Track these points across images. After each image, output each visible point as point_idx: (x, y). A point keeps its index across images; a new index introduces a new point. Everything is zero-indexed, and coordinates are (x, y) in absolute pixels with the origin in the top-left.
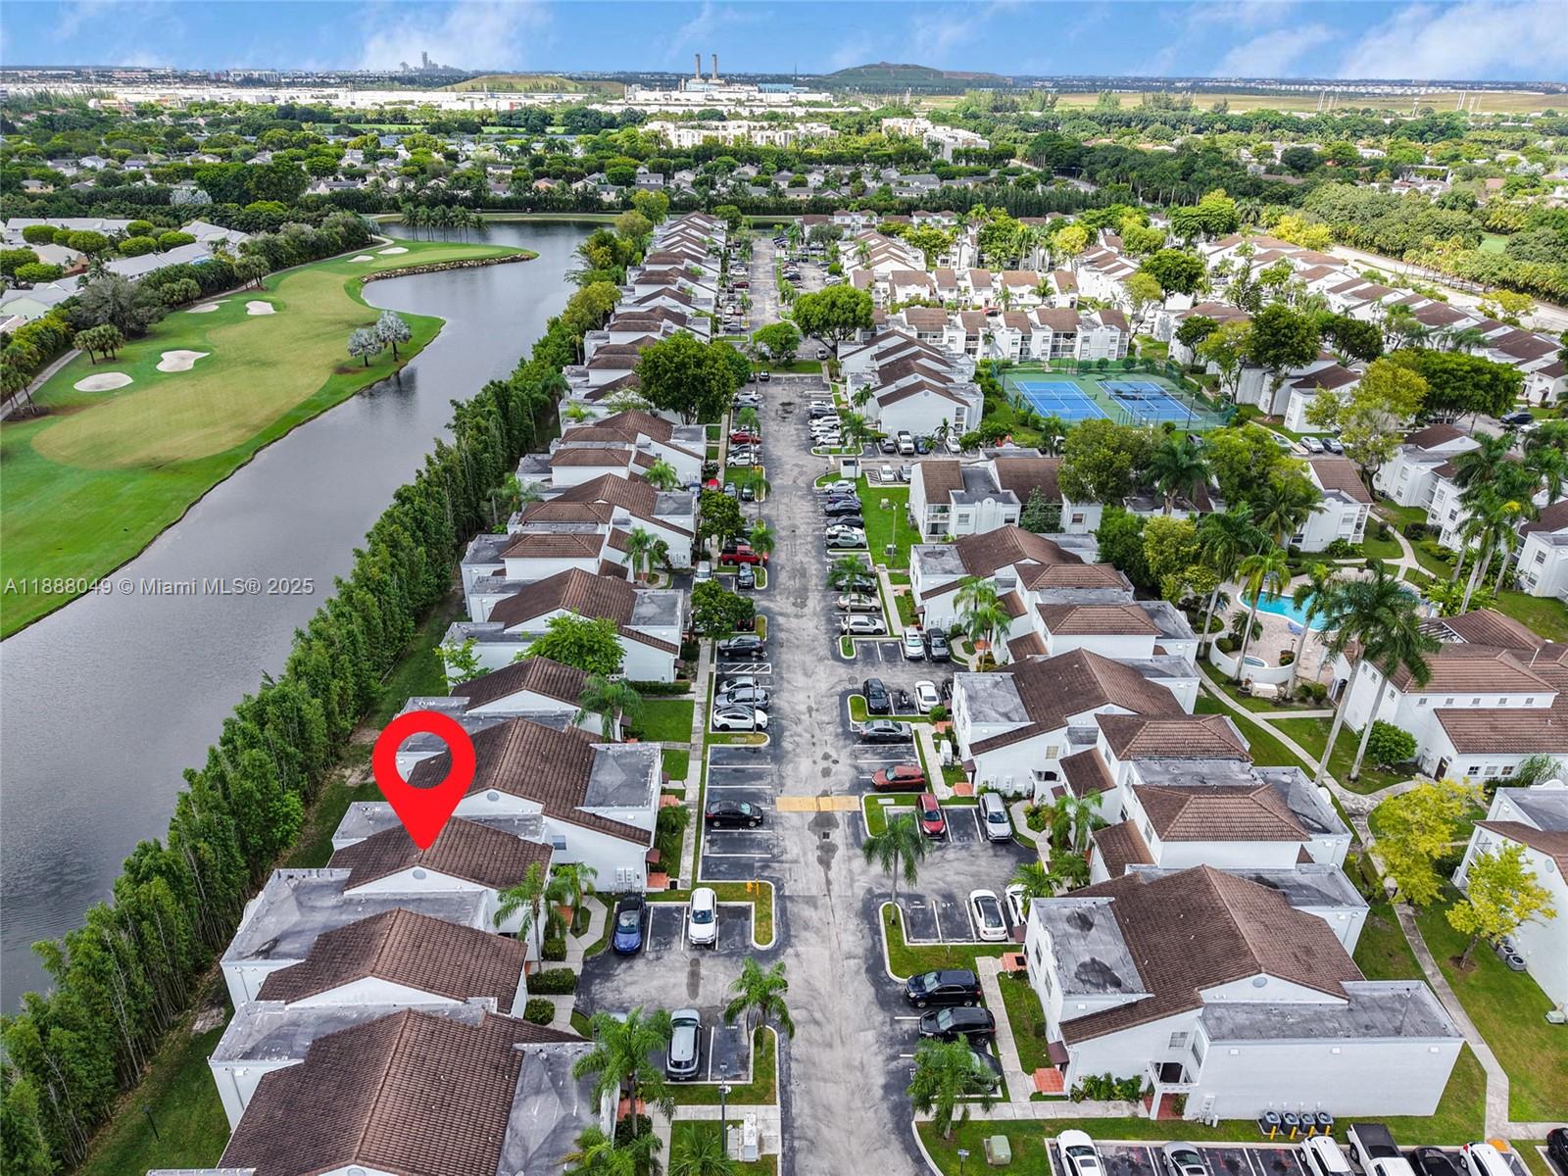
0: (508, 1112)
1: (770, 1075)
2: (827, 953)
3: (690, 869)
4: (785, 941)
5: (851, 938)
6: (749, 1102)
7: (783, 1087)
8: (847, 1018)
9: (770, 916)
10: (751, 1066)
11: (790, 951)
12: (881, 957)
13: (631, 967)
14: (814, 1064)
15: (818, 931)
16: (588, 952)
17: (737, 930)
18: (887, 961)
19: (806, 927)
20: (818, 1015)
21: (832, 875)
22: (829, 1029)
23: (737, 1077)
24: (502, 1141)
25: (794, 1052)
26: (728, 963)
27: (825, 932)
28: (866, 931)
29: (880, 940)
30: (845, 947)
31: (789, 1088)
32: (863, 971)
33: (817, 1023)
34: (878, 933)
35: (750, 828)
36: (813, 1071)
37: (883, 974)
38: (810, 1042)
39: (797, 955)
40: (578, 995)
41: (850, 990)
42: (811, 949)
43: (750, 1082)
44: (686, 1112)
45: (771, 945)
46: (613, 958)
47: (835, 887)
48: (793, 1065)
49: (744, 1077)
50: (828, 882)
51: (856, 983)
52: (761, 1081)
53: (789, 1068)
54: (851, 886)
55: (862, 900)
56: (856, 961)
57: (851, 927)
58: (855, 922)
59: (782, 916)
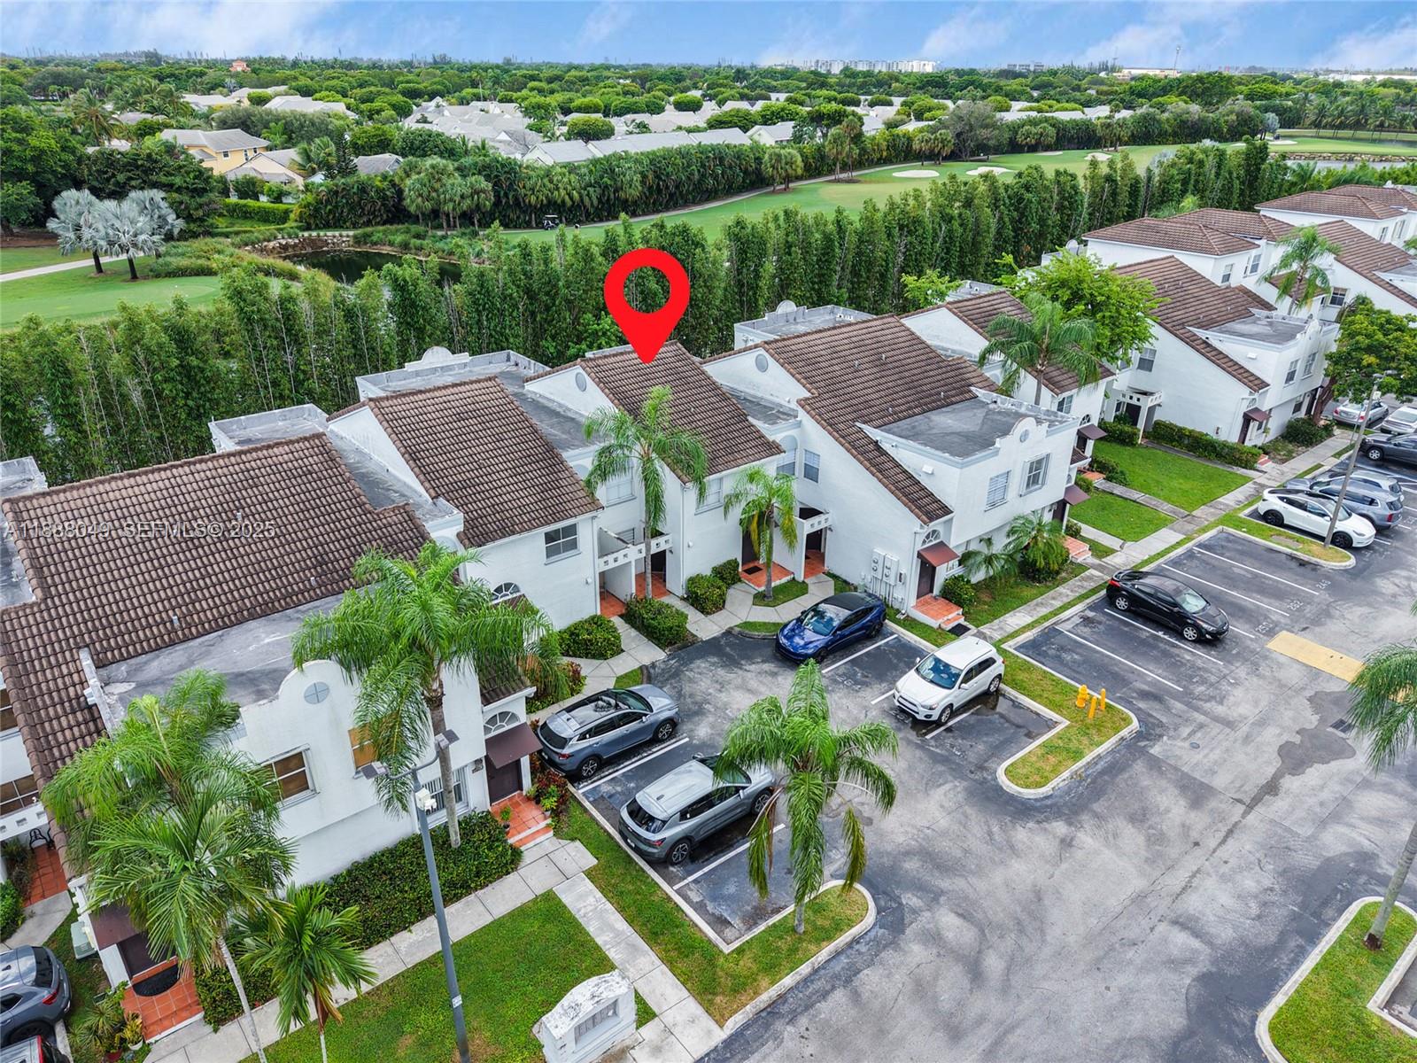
0: (253, 617)
1: (772, 969)
2: (1137, 884)
3: (1010, 630)
4: (1069, 807)
5: (1225, 899)
6: (685, 979)
7: (772, 1011)
8: (1052, 1021)
9: (1078, 755)
10: (762, 927)
11: (1060, 828)
12: (1271, 983)
13: (774, 675)
14: (881, 1032)
15: (1157, 839)
16: (747, 624)
17: (994, 739)
18: (1279, 1000)
19: (1139, 818)
20: (993, 964)
21: (1290, 783)
22: (986, 1003)
23: (720, 923)
24: (186, 639)
25: (870, 979)
26: (921, 767)
27: (1173, 852)
28: (1280, 913)
29: (1301, 953)
30: (1192, 903)
31: (778, 1025)
32: (1193, 971)
33: (976, 973)
34: (1313, 938)
35: (1181, 636)
36: (862, 1042)
37: (1243, 1015)
38: (921, 990)
39: (1067, 843)
40: (670, 657)
41: (1123, 979)
42: (1107, 854)
43: (727, 949)
44: (582, 897)
45: (1029, 793)
46: (769, 651)
47: (1276, 807)
48: (839, 996)
49: (729, 933)
50: (1271, 788)
51: (1148, 979)
52: (746, 962)
53: (824, 995)
54: (1323, 823)
55: (1328, 859)
56: (1196, 944)
57: (1249, 883)
58: (1267, 883)
59: (1102, 773)
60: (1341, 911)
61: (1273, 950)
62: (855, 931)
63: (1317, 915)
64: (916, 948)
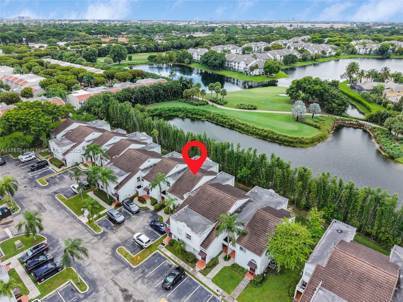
2: (98, 261)
4: (113, 254)
5: (93, 270)
7: (86, 226)
9: (125, 257)
11: (110, 253)
12: (79, 271)
15: (106, 265)
17: (131, 247)
18: (75, 271)
19: (111, 263)
20: (88, 244)
21: (117, 288)
26: (125, 239)
27: (103, 266)
28: (89, 276)
29: (82, 276)
30: (93, 266)
31: (84, 227)
34: (84, 278)
38: (86, 238)
39: (107, 254)
42: (104, 258)
45: (117, 250)
47: (112, 284)
50: (116, 284)
52: (92, 224)
53: (88, 230)
54: (106, 288)
55: (98, 286)
56: (86, 265)
57: (95, 274)
58: (95, 276)
59: (122, 260)
60: (87, 284)
61: (83, 273)
62: (95, 232)
63: (87, 280)
64: (92, 237)
